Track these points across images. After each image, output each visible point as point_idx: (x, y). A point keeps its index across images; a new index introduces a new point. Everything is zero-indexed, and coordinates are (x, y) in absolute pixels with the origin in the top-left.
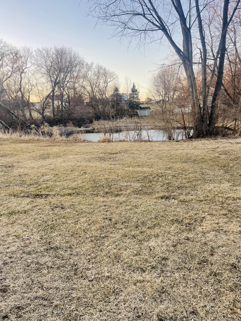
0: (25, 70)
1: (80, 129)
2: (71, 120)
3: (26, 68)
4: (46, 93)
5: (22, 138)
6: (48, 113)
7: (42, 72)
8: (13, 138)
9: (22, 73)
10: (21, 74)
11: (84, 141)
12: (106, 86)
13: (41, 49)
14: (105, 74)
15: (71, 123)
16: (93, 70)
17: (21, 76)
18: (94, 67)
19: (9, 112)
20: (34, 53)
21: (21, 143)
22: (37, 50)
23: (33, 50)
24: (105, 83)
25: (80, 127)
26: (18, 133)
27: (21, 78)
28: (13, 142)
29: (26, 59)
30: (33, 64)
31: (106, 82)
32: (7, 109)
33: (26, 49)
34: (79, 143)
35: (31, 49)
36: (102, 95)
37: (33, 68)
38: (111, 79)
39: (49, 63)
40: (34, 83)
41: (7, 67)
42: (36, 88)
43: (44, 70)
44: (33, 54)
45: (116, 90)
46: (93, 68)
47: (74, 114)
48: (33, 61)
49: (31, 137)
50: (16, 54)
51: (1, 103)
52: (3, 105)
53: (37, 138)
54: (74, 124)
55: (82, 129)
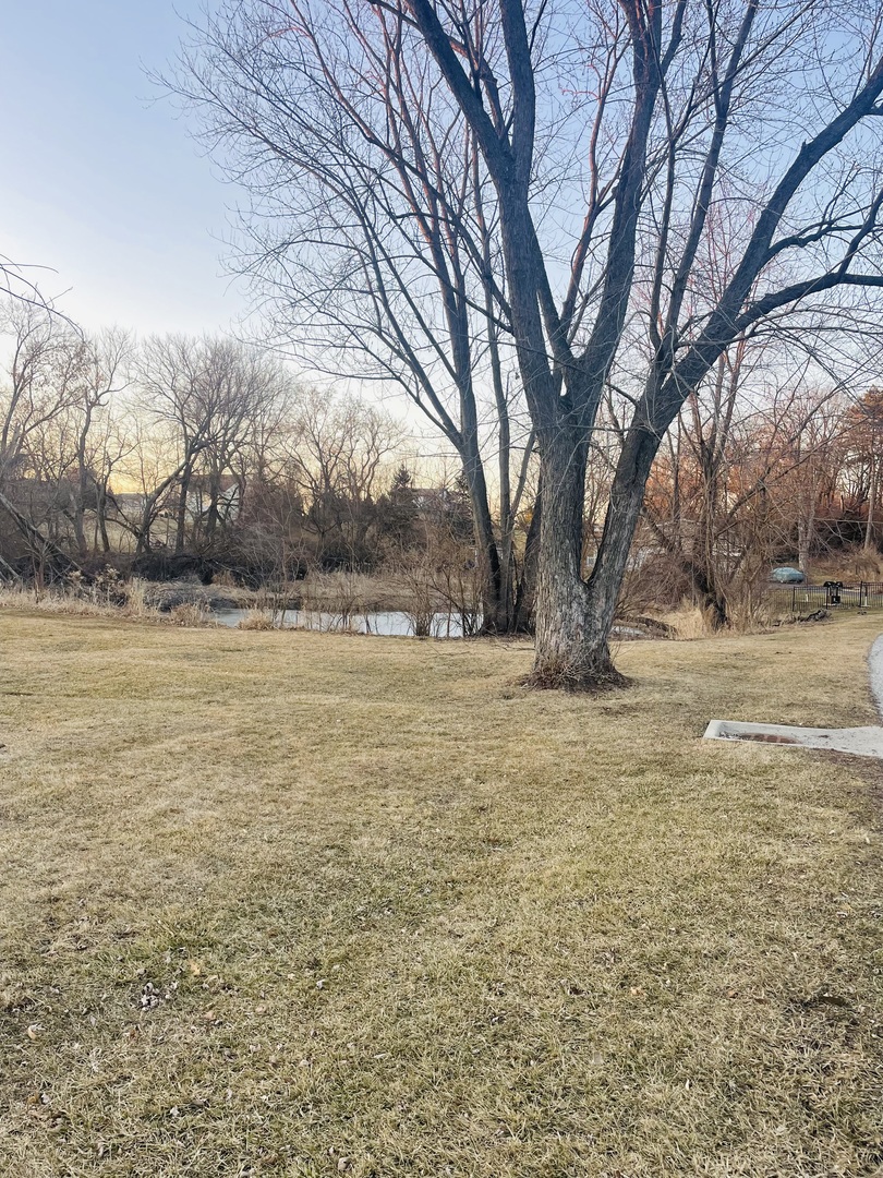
0: (103, 400)
1: (253, 593)
2: (232, 564)
3: (108, 391)
4: (165, 473)
5: (41, 605)
6: (163, 534)
7: (158, 409)
8: (17, 604)
9: (93, 404)
10: (89, 409)
11: (220, 626)
12: (372, 460)
13: (163, 338)
14: (374, 426)
15: (229, 573)
16: (330, 410)
17: (89, 414)
18: (334, 402)
19: (23, 527)
20: (140, 350)
21: (33, 616)
22: (149, 341)
23: (139, 340)
24: (368, 453)
25: (254, 587)
26: (34, 592)
27: (88, 421)
28: (11, 614)
29: (112, 364)
30: (130, 381)
31: (373, 448)
32: (20, 518)
33: (115, 334)
34: (189, 627)
35: (132, 335)
36: (359, 490)
37: (129, 393)
38: (393, 442)
39: (182, 382)
40: (131, 438)
41: (45, 388)
42: (136, 454)
43: (165, 403)
44: (135, 351)
45: (403, 477)
46: (332, 403)
47: (240, 543)
48: (133, 374)
49: (67, 603)
50: (80, 353)
51: (4, 500)
52: (9, 505)
53: (81, 606)
54: (237, 576)
55: (259, 595)
